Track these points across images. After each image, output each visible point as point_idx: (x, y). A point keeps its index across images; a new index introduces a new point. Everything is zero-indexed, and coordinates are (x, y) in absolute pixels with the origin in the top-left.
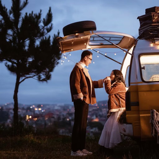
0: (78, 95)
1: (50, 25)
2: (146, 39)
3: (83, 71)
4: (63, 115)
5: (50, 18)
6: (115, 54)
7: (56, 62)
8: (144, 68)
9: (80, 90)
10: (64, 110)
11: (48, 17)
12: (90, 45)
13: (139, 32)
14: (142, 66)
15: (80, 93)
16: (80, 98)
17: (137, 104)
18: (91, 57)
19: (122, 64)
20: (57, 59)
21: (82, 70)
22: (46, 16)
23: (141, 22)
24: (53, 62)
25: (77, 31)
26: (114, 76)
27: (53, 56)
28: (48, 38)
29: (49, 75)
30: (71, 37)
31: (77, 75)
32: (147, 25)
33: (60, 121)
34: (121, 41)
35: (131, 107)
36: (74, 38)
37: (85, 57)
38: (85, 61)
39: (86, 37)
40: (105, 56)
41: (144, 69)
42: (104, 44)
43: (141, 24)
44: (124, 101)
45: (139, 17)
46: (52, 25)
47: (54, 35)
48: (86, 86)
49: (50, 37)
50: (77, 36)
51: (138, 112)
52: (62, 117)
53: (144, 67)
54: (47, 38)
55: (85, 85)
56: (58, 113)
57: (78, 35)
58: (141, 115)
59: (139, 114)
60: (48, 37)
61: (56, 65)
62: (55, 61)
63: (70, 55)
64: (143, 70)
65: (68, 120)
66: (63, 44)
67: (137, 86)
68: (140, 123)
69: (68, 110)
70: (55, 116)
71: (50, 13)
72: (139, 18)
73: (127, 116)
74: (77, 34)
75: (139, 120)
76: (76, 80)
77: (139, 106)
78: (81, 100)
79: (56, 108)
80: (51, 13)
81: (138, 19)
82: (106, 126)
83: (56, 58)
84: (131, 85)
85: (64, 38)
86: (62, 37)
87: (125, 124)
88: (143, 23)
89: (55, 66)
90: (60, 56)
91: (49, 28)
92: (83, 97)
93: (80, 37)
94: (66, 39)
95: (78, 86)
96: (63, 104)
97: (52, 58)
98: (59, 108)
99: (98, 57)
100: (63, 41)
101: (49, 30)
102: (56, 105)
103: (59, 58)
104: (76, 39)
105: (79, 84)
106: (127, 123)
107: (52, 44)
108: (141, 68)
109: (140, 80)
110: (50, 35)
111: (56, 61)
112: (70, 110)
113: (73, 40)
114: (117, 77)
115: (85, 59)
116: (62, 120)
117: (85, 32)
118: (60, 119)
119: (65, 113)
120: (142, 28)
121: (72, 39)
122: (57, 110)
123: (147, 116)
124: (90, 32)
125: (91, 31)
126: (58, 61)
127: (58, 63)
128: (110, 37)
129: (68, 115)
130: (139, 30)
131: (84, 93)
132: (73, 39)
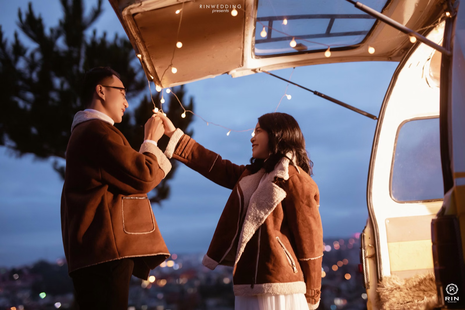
12: (259, 57)
19: (380, 118)
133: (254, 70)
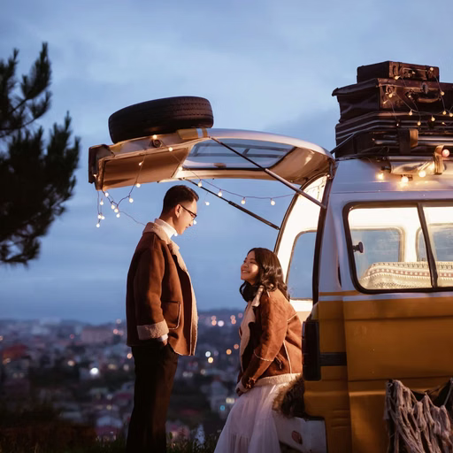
0: (154, 328)
1: (43, 96)
2: (363, 158)
3: (171, 251)
4: (57, 352)
5: (44, 75)
6: (273, 203)
7: (58, 208)
8: (359, 248)
9: (161, 311)
10: (61, 336)
11: (38, 72)
12: (186, 168)
13: (337, 136)
14: (355, 243)
15: (160, 321)
16: (160, 338)
17: (341, 359)
18: (193, 206)
19: (281, 229)
20: (61, 197)
21: (170, 246)
22: (33, 68)
23: (344, 104)
24: (48, 207)
25: (154, 129)
26: (255, 268)
27: (48, 188)
28: (36, 135)
29: (34, 245)
30: (135, 145)
31: (157, 262)
32: (366, 117)
33: (47, 366)
34: (283, 159)
35: (322, 368)
36: (145, 149)
37: (175, 206)
38: (176, 220)
39: (182, 146)
40: (230, 203)
41: (361, 252)
42: (228, 165)
43: (345, 112)
44: (299, 352)
45: (337, 89)
46: (47, 98)
47: (55, 126)
48: (179, 298)
49: (40, 132)
50: (155, 144)
51: (344, 382)
52: (53, 357)
53: (360, 243)
54: (32, 133)
55: (176, 296)
56: (42, 346)
57: (160, 139)
58: (352, 394)
59: (346, 389)
60: (37, 131)
61: (55, 216)
62: (55, 204)
63: (131, 200)
64: (357, 254)
65: (71, 363)
66: (108, 166)
67: (340, 304)
68: (348, 416)
69: (72, 337)
70: (34, 355)
71: (45, 59)
72: (340, 92)
73: (308, 394)
74: (155, 137)
75: (348, 409)
76: (151, 279)
77: (346, 365)
78: (162, 343)
79: (37, 331)
80: (47, 61)
81: (336, 97)
82: (232, 418)
83: (57, 196)
84: (321, 299)
85: (113, 148)
86: (107, 144)
87: (301, 419)
88: (349, 109)
89: (53, 220)
90: (70, 188)
91: (39, 106)
92: (168, 334)
93: (164, 145)
94: (119, 150)
95: (155, 299)
96: (56, 320)
97: (45, 195)
98: (46, 332)
99: (208, 204)
100: (109, 158)
101: (39, 111)
102: (36, 322)
103: (67, 196)
104: (151, 150)
105: (158, 293)
106: (308, 417)
107: (45, 152)
108: (351, 249)
109: (348, 285)
110: (41, 127)
111: (58, 205)
112: (77, 337)
113: (140, 155)
114: (265, 271)
115: (176, 212)
116: (52, 365)
117: (181, 132)
118: (49, 363)
119: (62, 346)
120: (348, 122)
121: (138, 153)
122: (39, 337)
123: (370, 396)
124: (196, 133)
125: (199, 130)
126: (62, 205)
127: (63, 210)
128: (248, 148)
129: (70, 352)
130: (338, 129)
131: (173, 321)
132: (142, 152)
133: (180, 179)
